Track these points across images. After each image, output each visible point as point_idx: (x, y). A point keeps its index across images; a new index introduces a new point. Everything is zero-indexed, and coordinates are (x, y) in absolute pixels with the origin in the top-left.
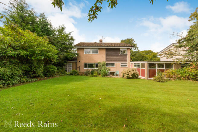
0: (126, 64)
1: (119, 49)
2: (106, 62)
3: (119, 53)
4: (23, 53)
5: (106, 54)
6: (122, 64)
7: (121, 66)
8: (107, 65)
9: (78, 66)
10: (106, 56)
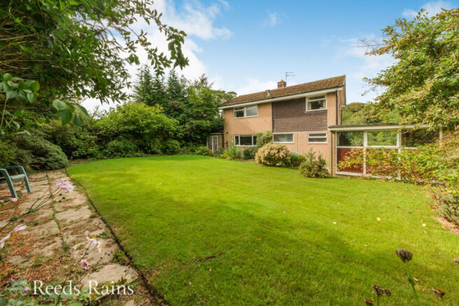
0: (325, 135)
1: (303, 99)
2: (273, 131)
3: (305, 109)
4: (131, 128)
5: (273, 116)
6: (310, 135)
7: (310, 140)
8: (277, 138)
9: (225, 142)
10: (273, 118)
